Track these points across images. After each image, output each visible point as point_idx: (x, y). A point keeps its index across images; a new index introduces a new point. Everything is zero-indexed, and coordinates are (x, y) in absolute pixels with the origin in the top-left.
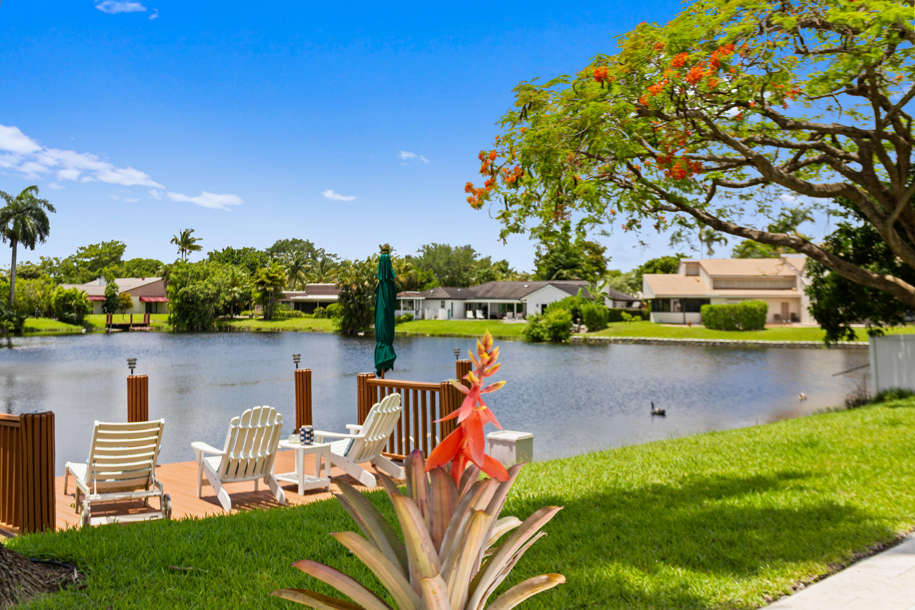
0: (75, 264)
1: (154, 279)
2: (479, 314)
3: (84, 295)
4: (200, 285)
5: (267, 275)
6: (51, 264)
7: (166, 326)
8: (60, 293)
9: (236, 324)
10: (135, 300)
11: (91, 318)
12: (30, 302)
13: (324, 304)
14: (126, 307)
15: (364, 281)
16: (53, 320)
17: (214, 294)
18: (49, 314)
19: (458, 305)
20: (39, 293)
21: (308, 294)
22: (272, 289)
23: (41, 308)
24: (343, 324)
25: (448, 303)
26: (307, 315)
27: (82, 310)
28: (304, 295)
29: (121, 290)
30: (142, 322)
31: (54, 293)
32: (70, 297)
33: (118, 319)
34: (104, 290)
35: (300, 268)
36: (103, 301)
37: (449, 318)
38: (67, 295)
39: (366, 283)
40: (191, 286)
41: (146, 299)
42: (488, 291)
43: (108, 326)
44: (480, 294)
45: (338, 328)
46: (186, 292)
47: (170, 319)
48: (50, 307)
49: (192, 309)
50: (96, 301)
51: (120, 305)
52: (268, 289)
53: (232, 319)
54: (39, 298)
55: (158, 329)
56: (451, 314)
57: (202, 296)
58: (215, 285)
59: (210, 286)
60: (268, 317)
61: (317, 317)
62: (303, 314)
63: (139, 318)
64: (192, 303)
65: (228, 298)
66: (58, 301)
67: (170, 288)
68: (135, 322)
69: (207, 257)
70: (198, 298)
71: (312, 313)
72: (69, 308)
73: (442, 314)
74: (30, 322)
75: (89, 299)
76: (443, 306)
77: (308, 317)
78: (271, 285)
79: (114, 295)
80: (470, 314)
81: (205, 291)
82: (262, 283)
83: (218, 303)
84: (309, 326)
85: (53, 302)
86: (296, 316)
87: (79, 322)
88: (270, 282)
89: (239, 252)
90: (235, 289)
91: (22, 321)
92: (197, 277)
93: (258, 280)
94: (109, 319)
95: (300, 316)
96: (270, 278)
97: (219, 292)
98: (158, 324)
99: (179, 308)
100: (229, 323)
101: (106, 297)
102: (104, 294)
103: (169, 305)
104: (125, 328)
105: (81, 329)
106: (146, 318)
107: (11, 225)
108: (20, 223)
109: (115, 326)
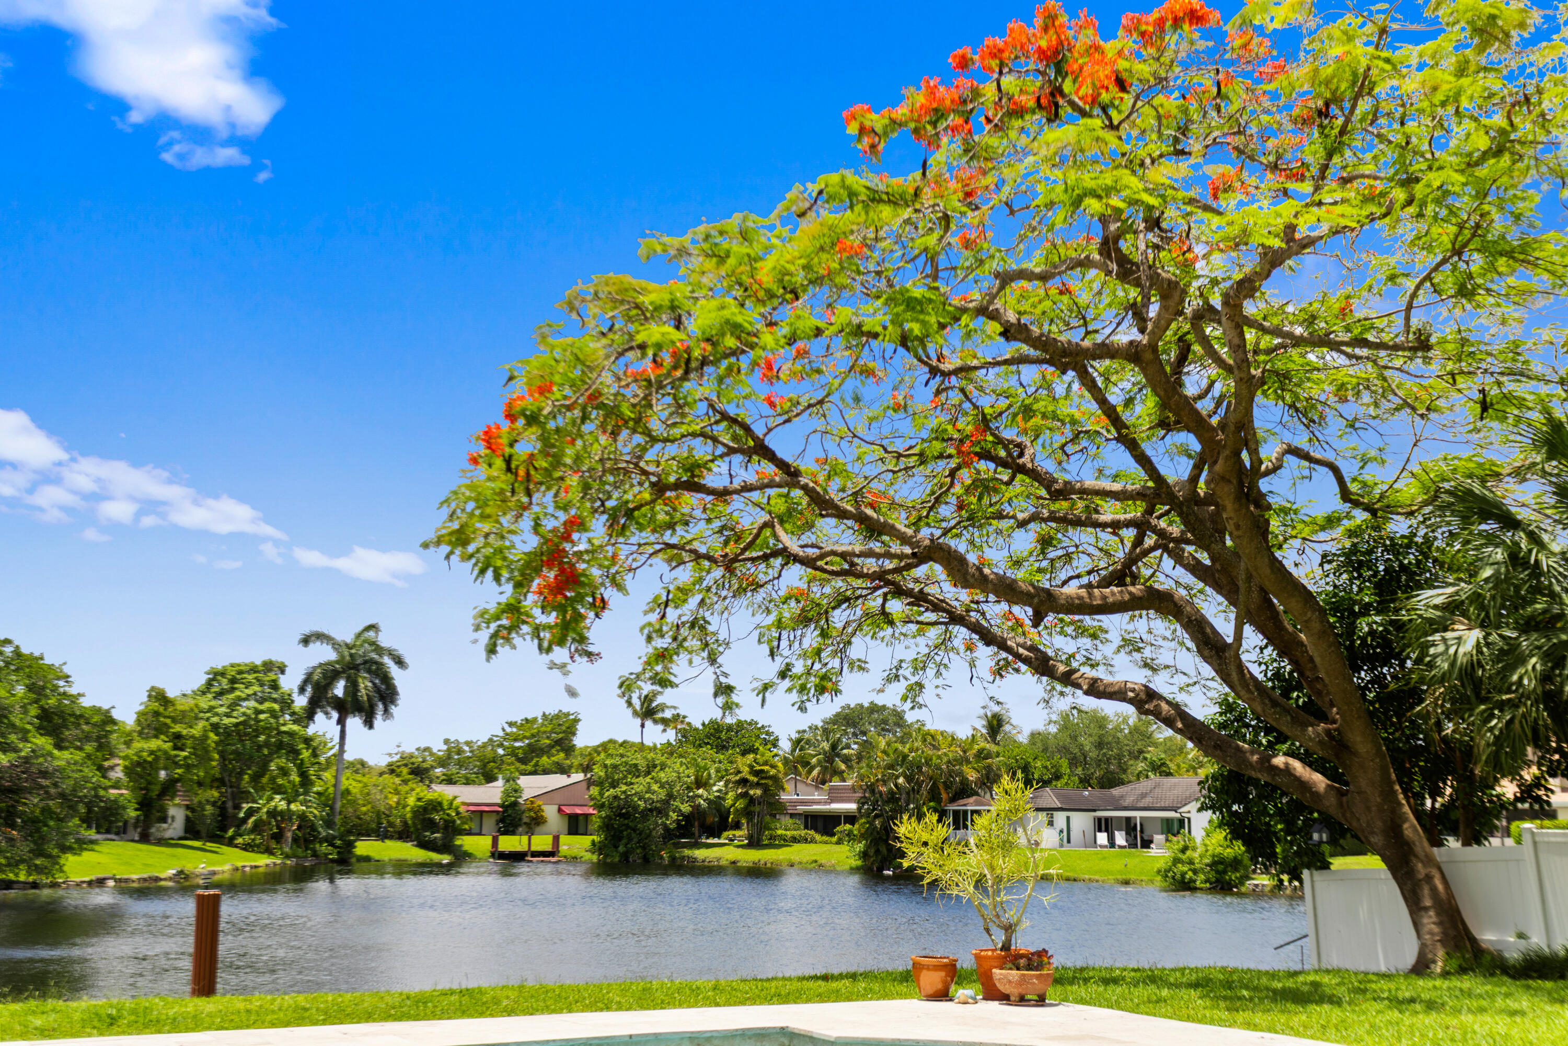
0: (501, 751)
1: (573, 777)
2: (1120, 838)
3: (455, 803)
4: (640, 784)
5: (751, 767)
6: (460, 751)
7: (588, 856)
8: (419, 799)
9: (700, 854)
10: (550, 812)
11: (467, 843)
12: (378, 814)
13: (851, 819)
14: (536, 822)
15: (897, 777)
16: (409, 844)
17: (662, 801)
18: (403, 835)
19: (1081, 822)
20: (393, 799)
21: (832, 800)
22: (759, 792)
23: (391, 824)
24: (864, 855)
25: (1060, 818)
26: (825, 838)
27: (452, 829)
28: (826, 803)
29: (527, 794)
30: (548, 847)
31: (411, 801)
32: (436, 806)
33: (509, 843)
34: (500, 795)
35: (838, 755)
36: (497, 812)
37: (1062, 846)
38: (430, 802)
39: (901, 780)
40: (624, 788)
41: (568, 810)
42: (1143, 796)
43: (493, 855)
44: (1128, 802)
45: (859, 863)
46: (616, 797)
47: (593, 843)
48: (405, 823)
49: (628, 827)
50: (479, 813)
51: (525, 820)
52: (752, 792)
53: (697, 845)
54: (391, 807)
55: (574, 860)
56: (1067, 836)
57: (641, 803)
58: (662, 787)
59: (655, 787)
60: (754, 843)
61: (839, 842)
62: (818, 837)
63: (541, 842)
64: (626, 816)
65: (686, 808)
66: (416, 814)
68: (533, 848)
69: (677, 739)
70: (635, 808)
71: (833, 835)
72: (431, 825)
73: (1049, 838)
74: (363, 847)
75: (462, 809)
76: (1051, 823)
77: (826, 843)
78: (758, 785)
79: (515, 804)
80: (1102, 838)
81: (647, 796)
82: (744, 782)
83: (667, 816)
84: (814, 858)
85: (409, 816)
86: (806, 840)
87: (445, 847)
88: (754, 779)
90: (701, 791)
91: (350, 845)
92: (634, 770)
93: (737, 778)
94: (497, 843)
95: (813, 841)
96: (757, 773)
97: (670, 796)
98: (575, 852)
99: (607, 826)
100: (687, 852)
101: (502, 806)
102: (499, 801)
103: (596, 822)
104: (517, 857)
105: (446, 859)
106: (556, 839)
107: (339, 689)
108: (352, 687)
109: (502, 856)
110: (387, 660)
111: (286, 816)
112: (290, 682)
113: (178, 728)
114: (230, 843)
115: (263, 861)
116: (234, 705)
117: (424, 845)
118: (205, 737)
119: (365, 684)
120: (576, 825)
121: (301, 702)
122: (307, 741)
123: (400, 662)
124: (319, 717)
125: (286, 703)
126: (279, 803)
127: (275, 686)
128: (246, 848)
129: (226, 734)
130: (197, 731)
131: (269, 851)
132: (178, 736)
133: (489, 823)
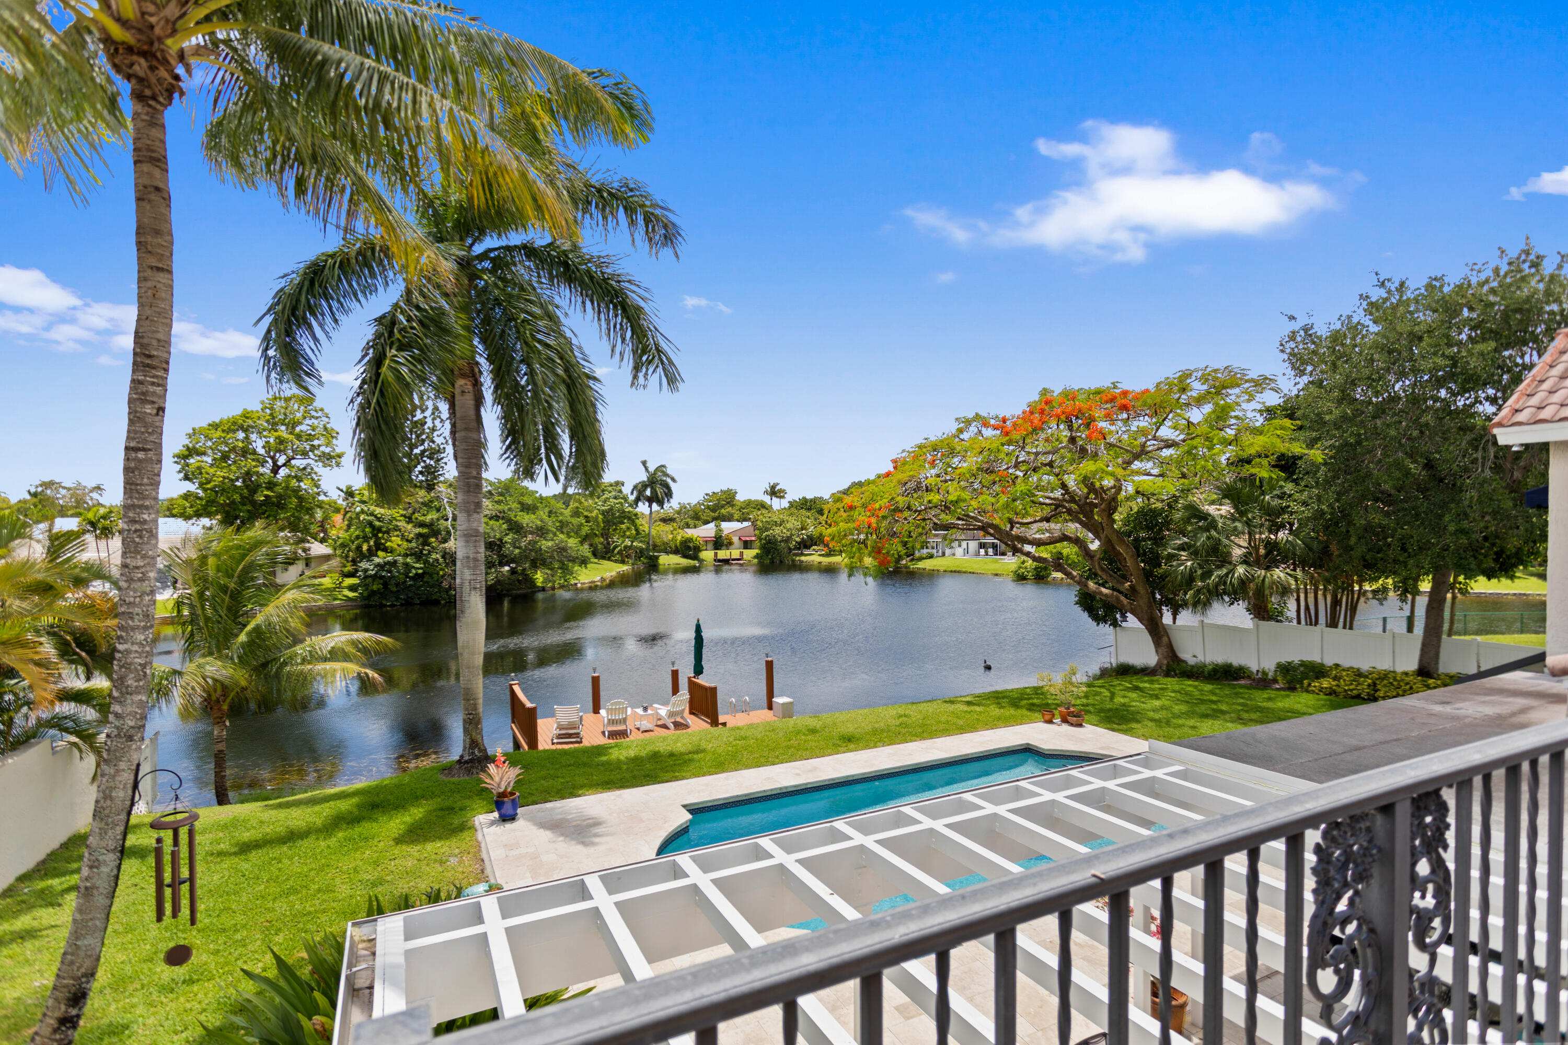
1: (746, 524)
3: (698, 538)
4: (779, 530)
7: (755, 562)
8: (682, 537)
9: (805, 558)
10: (735, 539)
11: (704, 556)
12: (664, 543)
14: (730, 544)
16: (681, 558)
17: (788, 536)
18: (676, 552)
19: (973, 545)
20: (671, 536)
23: (670, 548)
25: (965, 544)
27: (697, 549)
29: (725, 532)
30: (739, 556)
31: (679, 538)
32: (690, 540)
33: (723, 554)
34: (713, 532)
36: (712, 541)
38: (687, 538)
40: (771, 532)
41: (742, 539)
43: (715, 561)
46: (768, 536)
47: (758, 553)
48: (676, 547)
49: (773, 548)
50: (707, 541)
51: (724, 544)
53: (803, 555)
54: (669, 541)
55: (749, 562)
57: (779, 538)
58: (789, 529)
59: (785, 530)
60: (828, 553)
63: (735, 554)
64: (773, 544)
65: (799, 539)
66: (681, 543)
67: (757, 532)
68: (733, 557)
69: (787, 505)
70: (776, 540)
72: (689, 547)
74: (663, 560)
75: (702, 540)
76: (960, 546)
79: (720, 536)
80: (982, 553)
81: (781, 535)
83: (791, 543)
85: (678, 544)
87: (695, 557)
89: (811, 500)
90: (804, 531)
91: (656, 559)
92: (776, 524)
94: (716, 554)
97: (791, 535)
98: (750, 558)
99: (762, 546)
100: (798, 558)
101: (715, 537)
102: (713, 535)
103: (758, 544)
104: (726, 562)
105: (696, 563)
106: (742, 553)
107: (648, 492)
108: (654, 491)
109: (720, 561)
110: (669, 480)
111: (630, 547)
112: (627, 490)
113: (586, 513)
114: (609, 559)
115: (625, 568)
116: (605, 501)
117: (685, 556)
118: (597, 517)
119: (659, 490)
120: (747, 545)
121: (632, 498)
122: (636, 515)
123: (674, 480)
124: (640, 504)
125: (625, 499)
126: (628, 542)
127: (620, 491)
128: (616, 561)
129: (603, 513)
130: (594, 514)
131: (623, 562)
132: (586, 517)
133: (710, 546)
